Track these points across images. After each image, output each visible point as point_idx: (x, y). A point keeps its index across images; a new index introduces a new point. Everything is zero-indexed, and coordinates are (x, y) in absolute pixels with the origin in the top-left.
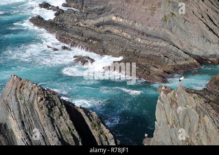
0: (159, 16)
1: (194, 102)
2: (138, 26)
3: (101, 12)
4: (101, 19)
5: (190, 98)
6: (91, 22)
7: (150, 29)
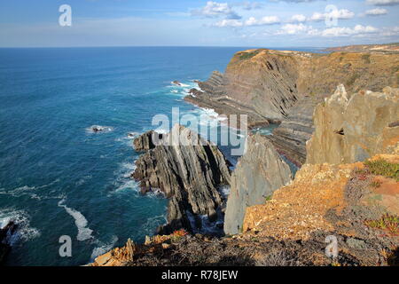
0: (250, 97)
1: (264, 141)
2: (239, 101)
3: (221, 94)
4: (221, 97)
5: (263, 139)
6: (216, 99)
7: (245, 104)
